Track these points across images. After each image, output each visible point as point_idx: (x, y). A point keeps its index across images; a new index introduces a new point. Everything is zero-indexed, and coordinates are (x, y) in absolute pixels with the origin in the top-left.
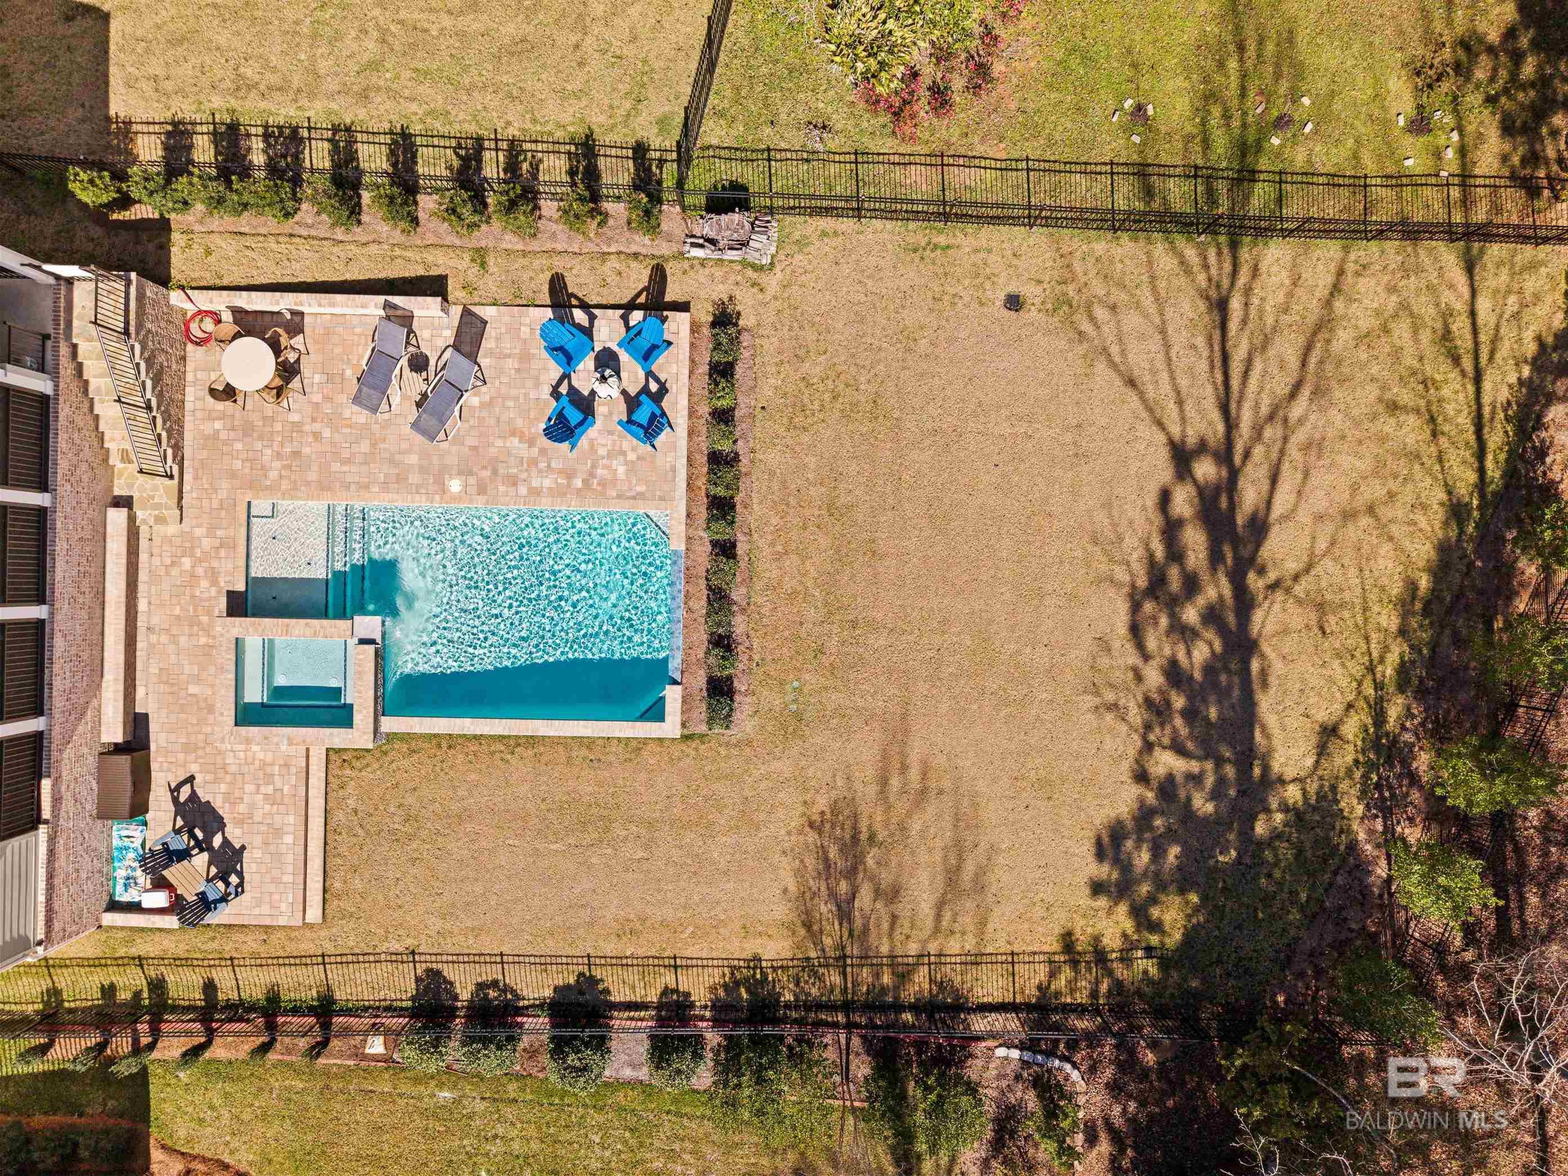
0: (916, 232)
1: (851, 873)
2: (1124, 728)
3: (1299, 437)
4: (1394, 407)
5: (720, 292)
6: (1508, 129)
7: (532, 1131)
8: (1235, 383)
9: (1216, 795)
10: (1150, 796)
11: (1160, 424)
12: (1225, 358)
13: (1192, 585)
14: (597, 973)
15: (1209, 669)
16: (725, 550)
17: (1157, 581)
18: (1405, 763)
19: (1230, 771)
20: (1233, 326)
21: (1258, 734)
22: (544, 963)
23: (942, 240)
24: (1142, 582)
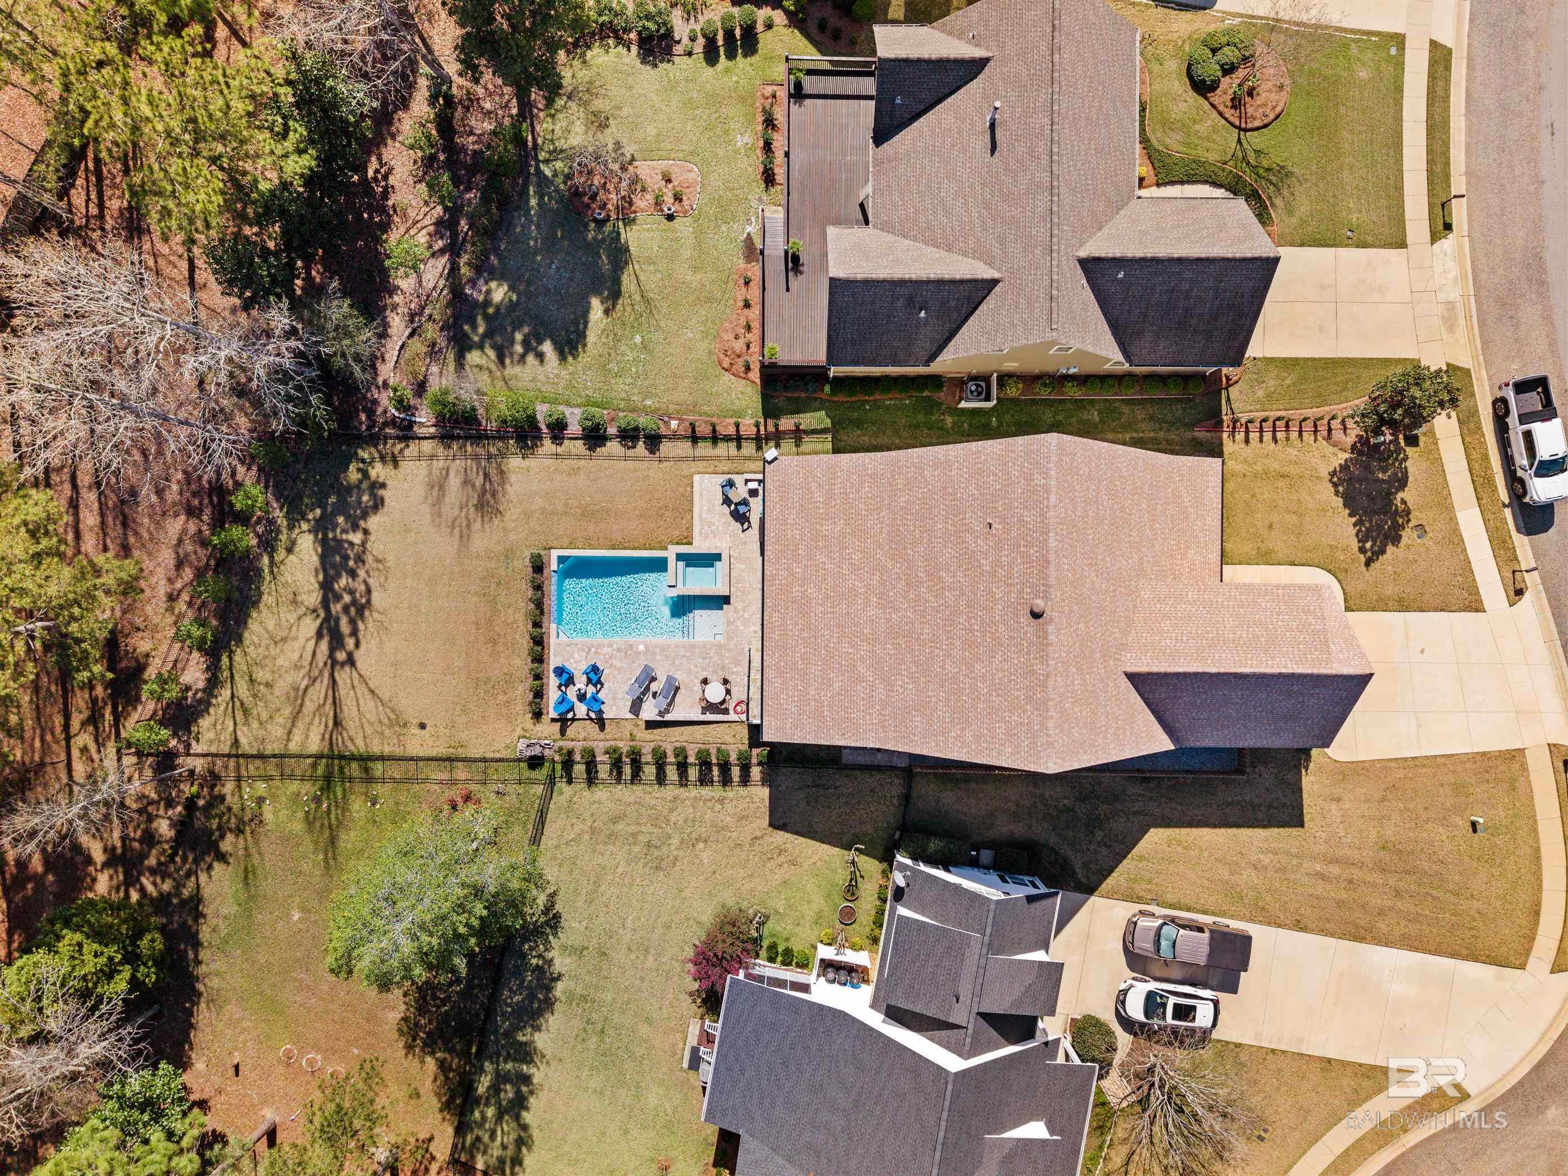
0: (462, 753)
1: (484, 491)
2: (375, 553)
3: (303, 672)
4: (268, 685)
5: (539, 727)
6: (222, 798)
7: (615, 387)
8: (330, 692)
9: (336, 525)
10: (362, 523)
11: (361, 676)
12: (334, 702)
13: (346, 609)
14: (588, 453)
15: (340, 576)
16: (537, 625)
17: (361, 610)
18: (260, 540)
19: (331, 535)
20: (332, 714)
21: (320, 550)
22: (610, 457)
23: (452, 750)
24: (367, 613)
